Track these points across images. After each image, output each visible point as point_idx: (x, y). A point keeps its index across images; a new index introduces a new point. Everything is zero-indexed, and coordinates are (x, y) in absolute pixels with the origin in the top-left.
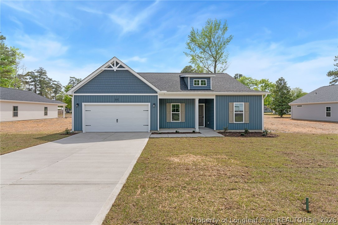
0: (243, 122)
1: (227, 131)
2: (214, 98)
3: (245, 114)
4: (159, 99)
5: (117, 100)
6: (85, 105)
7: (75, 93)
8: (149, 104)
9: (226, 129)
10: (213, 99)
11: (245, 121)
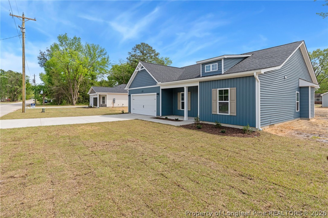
0: (228, 113)
2: (198, 84)
3: (231, 103)
4: (161, 89)
5: (143, 91)
6: (133, 96)
7: (129, 88)
8: (156, 94)
10: (198, 86)
11: (231, 113)
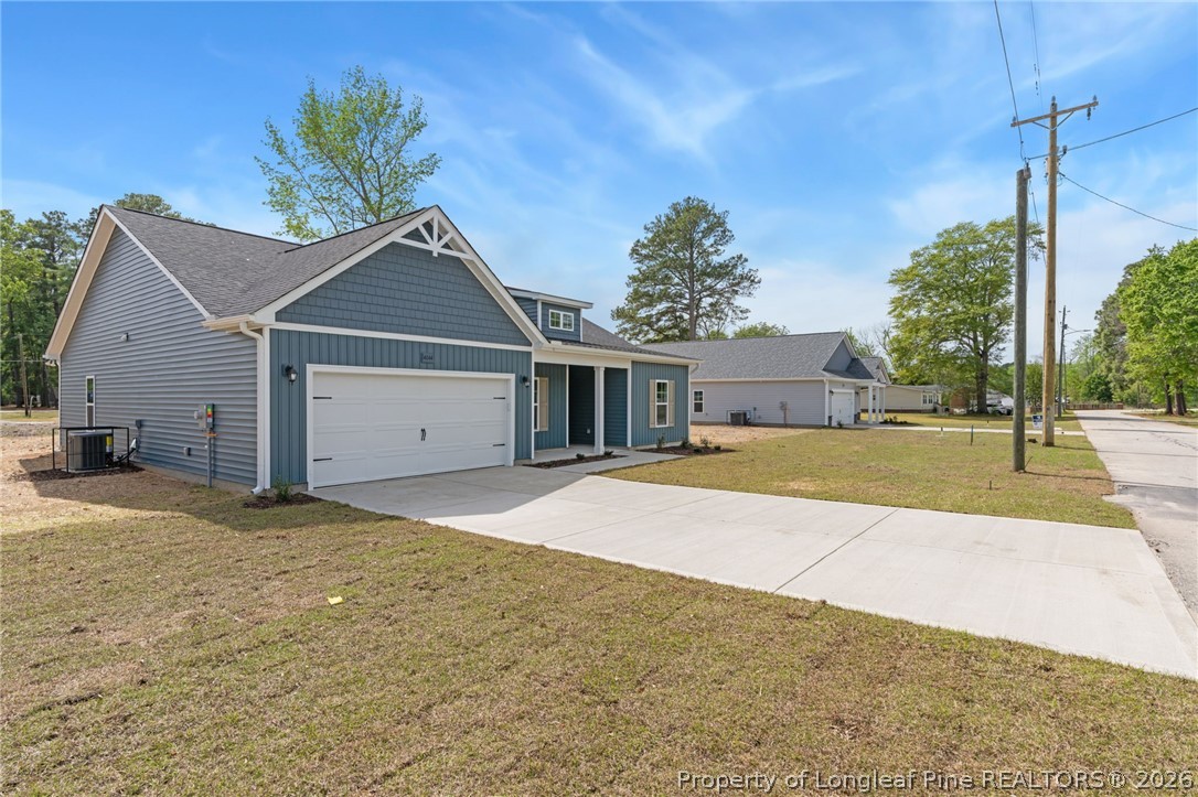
0: (666, 424)
1: (663, 446)
2: (628, 366)
3: (670, 405)
4: (536, 363)
5: (427, 358)
6: (318, 373)
8: (512, 377)
9: (660, 442)
10: (626, 370)
11: (669, 423)
